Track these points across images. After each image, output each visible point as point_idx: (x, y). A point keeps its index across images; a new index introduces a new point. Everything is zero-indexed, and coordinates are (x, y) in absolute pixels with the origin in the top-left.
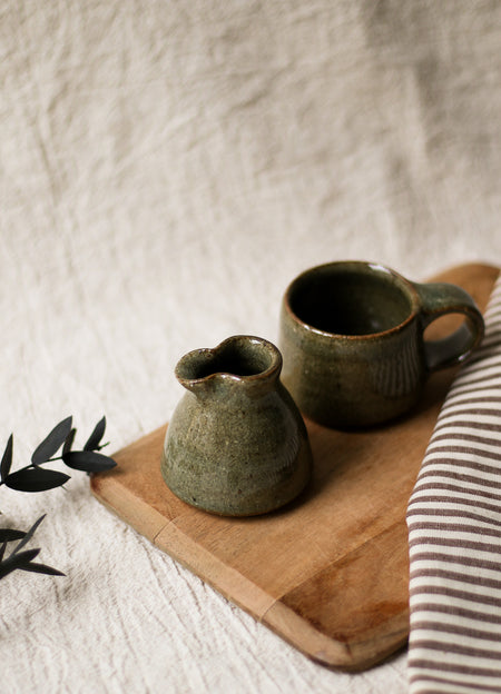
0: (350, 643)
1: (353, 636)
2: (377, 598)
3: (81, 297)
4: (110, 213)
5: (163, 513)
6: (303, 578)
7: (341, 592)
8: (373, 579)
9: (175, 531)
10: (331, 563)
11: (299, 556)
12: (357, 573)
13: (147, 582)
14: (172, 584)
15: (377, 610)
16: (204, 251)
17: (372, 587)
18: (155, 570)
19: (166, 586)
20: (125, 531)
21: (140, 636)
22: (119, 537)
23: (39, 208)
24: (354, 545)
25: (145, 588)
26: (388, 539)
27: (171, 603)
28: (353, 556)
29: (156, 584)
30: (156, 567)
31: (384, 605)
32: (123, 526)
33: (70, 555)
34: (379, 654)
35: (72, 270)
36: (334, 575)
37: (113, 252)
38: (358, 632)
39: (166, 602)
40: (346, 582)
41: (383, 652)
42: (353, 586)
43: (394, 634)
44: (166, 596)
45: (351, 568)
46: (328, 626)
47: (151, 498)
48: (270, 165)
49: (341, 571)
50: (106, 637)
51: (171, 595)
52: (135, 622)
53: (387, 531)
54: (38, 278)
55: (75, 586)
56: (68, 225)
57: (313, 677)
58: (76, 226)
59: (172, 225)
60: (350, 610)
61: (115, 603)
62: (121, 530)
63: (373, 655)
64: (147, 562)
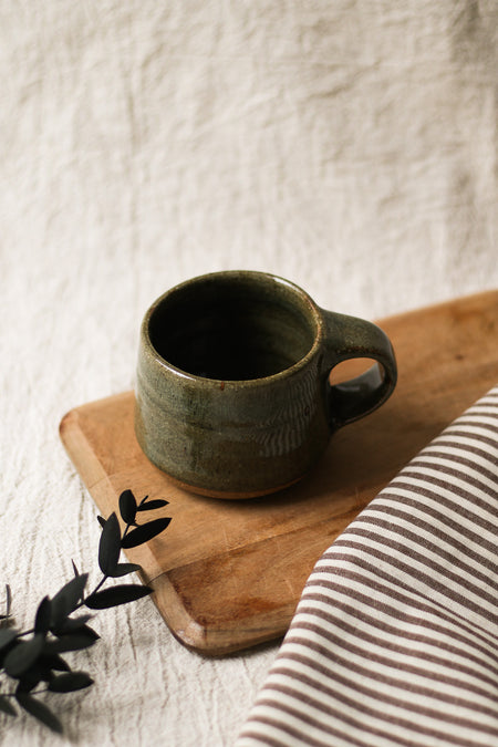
0: (209, 628)
1: (214, 623)
2: (254, 593)
3: (135, 245)
4: (181, 172)
5: (105, 467)
6: (198, 558)
7: (224, 580)
8: (259, 574)
9: (107, 486)
10: (228, 550)
11: (203, 537)
12: (247, 565)
13: (70, 526)
14: (91, 535)
15: (247, 604)
16: (261, 225)
17: (254, 581)
18: (81, 518)
19: (84, 535)
20: (73, 476)
21: (41, 575)
22: (65, 481)
23: (117, 155)
24: (258, 538)
25: (65, 533)
26: (291, 540)
27: (81, 551)
28: (251, 548)
29: (76, 530)
30: (83, 514)
31: (256, 601)
32: (74, 471)
33: (16, 485)
34: (232, 645)
35: (134, 218)
36: (226, 561)
37: (176, 210)
38: (220, 620)
39: (78, 549)
40: (233, 571)
41: (238, 644)
42: (238, 576)
43: (253, 630)
44: (80, 545)
45: (244, 559)
46: (197, 607)
47: (101, 450)
48: (338, 156)
49: (233, 560)
50: (11, 568)
51: (85, 544)
52: (42, 561)
53: (293, 532)
54: (101, 219)
55: (7, 515)
56: (140, 176)
57: (170, 651)
58: (147, 179)
59: (236, 195)
60: (224, 598)
61: (34, 538)
62: (69, 474)
63: (227, 645)
64: (78, 509)
